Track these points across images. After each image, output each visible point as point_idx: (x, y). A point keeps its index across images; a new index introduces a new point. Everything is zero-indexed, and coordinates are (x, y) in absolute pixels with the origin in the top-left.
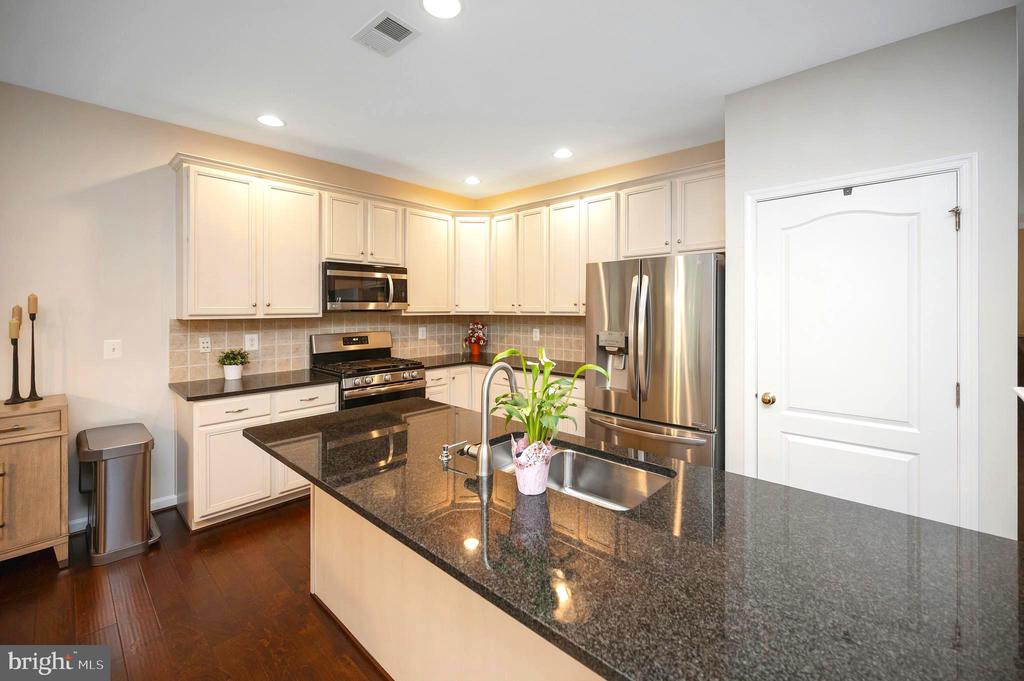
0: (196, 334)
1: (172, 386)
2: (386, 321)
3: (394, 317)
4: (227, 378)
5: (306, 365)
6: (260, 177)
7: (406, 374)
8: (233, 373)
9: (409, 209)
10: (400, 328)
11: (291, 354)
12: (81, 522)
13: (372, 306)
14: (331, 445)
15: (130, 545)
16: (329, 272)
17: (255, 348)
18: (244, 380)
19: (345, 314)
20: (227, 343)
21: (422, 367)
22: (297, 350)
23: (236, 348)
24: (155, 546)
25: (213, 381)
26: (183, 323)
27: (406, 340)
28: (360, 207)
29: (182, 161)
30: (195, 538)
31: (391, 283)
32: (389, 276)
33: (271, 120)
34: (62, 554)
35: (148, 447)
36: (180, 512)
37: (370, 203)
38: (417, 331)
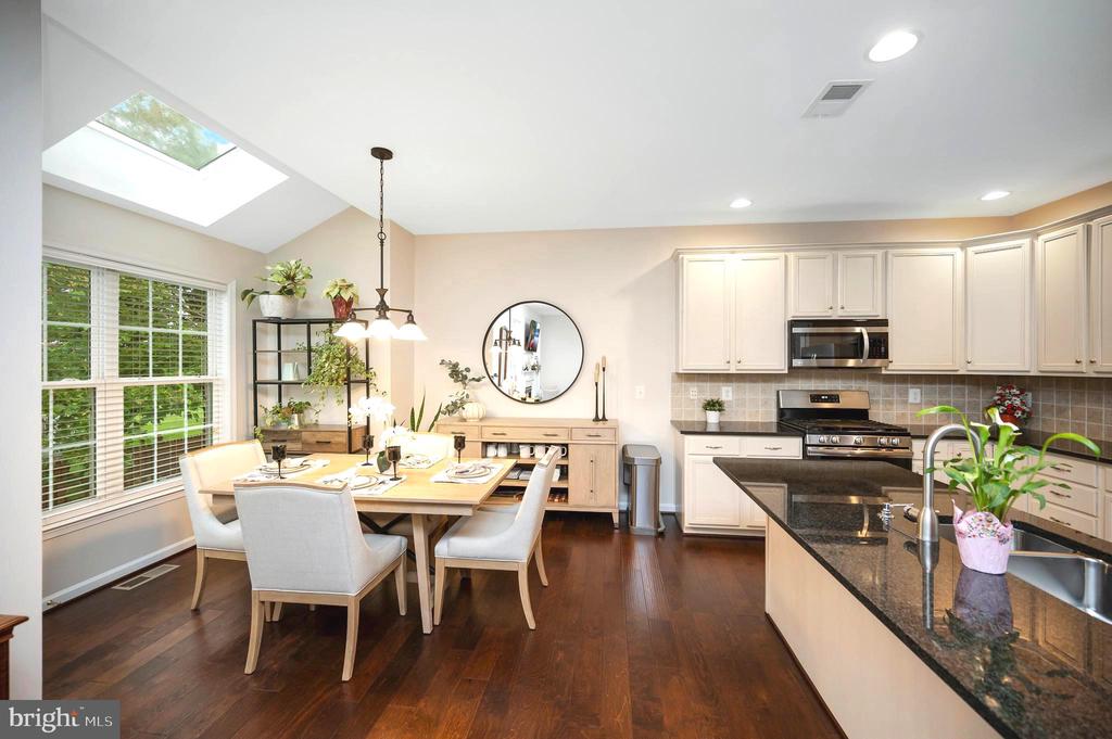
0: (689, 384)
1: (672, 422)
2: (863, 378)
3: (873, 374)
4: (709, 421)
5: (774, 418)
6: (733, 253)
7: (884, 440)
8: (713, 417)
9: (891, 251)
10: (882, 387)
11: (760, 407)
12: (624, 505)
13: (851, 363)
14: (797, 498)
15: (648, 526)
16: (795, 330)
17: (730, 398)
18: (720, 424)
19: (813, 371)
20: (709, 391)
21: (908, 435)
22: (765, 403)
23: (715, 398)
24: (661, 534)
25: (699, 422)
26: (679, 375)
27: (891, 403)
28: (830, 259)
29: (679, 254)
30: (685, 539)
31: (866, 337)
32: (864, 330)
33: (741, 203)
34: (616, 519)
35: (658, 462)
36: (676, 518)
37: (840, 254)
38: (907, 393)
